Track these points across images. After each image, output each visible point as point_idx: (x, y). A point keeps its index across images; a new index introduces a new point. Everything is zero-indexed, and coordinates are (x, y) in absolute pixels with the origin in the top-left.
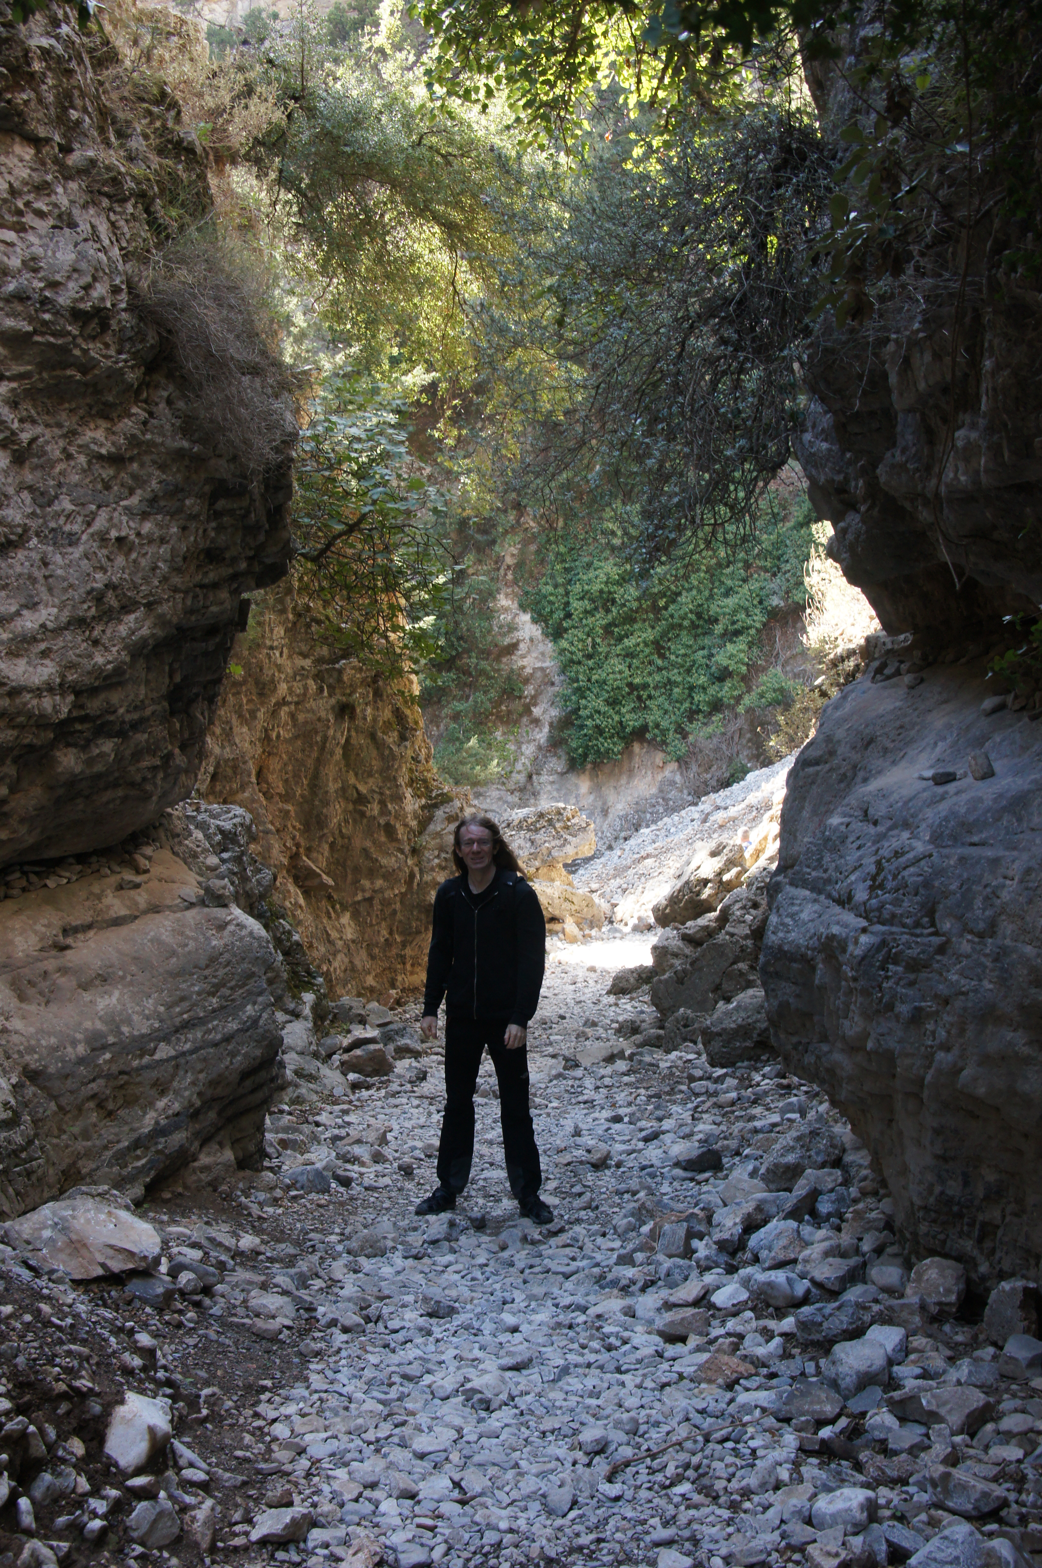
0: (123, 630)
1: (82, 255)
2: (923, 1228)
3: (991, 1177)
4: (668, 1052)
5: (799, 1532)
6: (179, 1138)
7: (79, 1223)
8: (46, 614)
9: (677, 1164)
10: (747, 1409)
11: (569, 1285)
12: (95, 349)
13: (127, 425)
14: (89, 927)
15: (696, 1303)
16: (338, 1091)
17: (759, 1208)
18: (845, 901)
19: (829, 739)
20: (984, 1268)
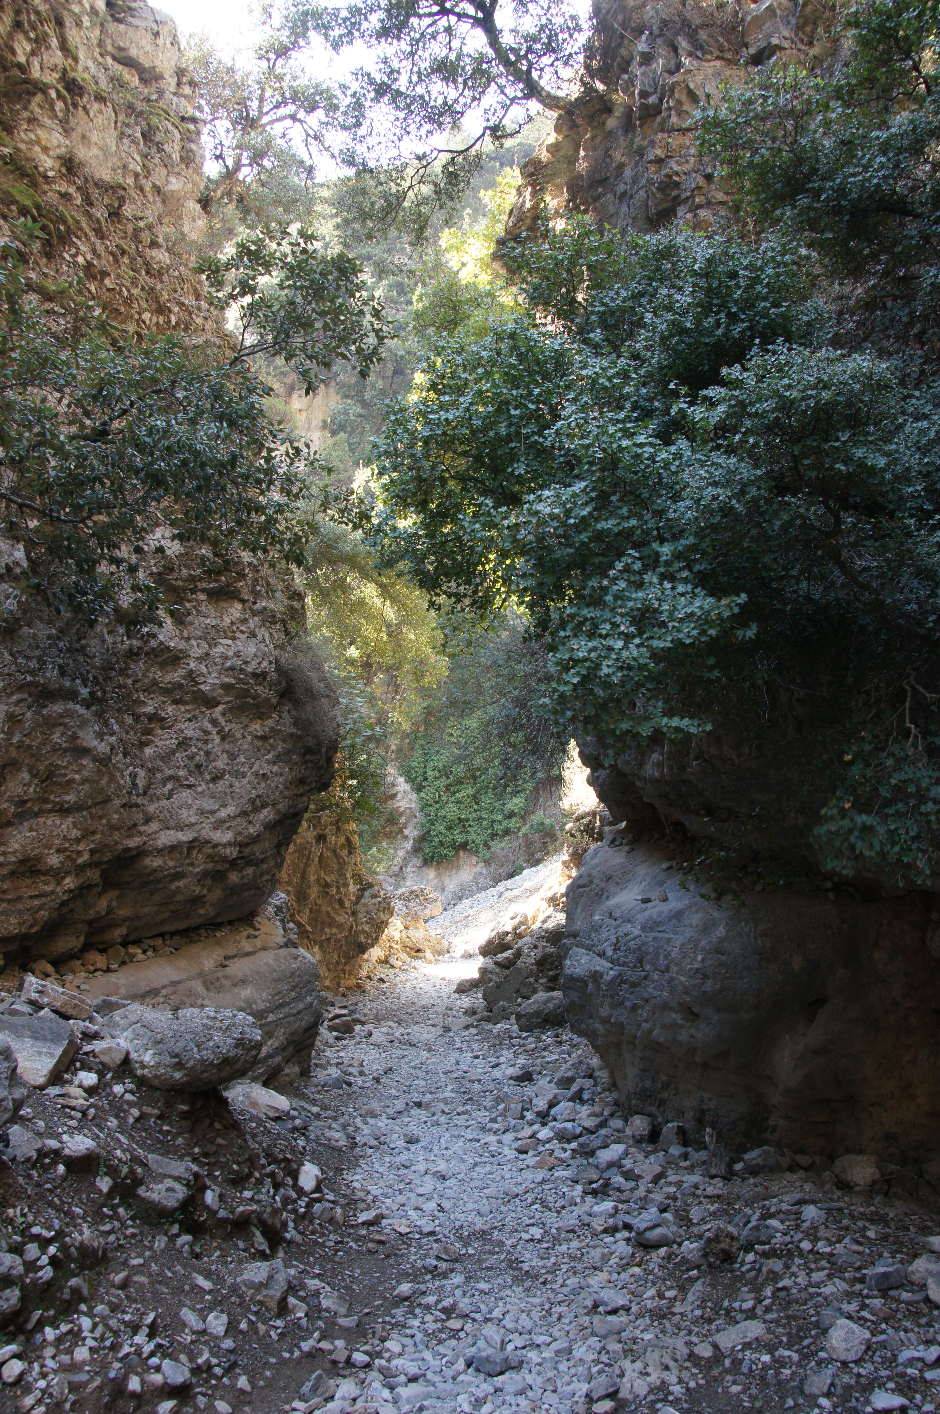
0: (262, 816)
1: (258, 649)
2: (633, 1102)
3: (664, 1078)
4: (495, 1024)
5: (586, 1219)
6: (278, 1059)
7: (254, 1094)
8: (231, 810)
9: (511, 1078)
10: (558, 1178)
11: (468, 1130)
12: (260, 689)
13: (270, 722)
14: (235, 956)
15: (530, 1137)
16: (331, 1041)
17: (555, 1097)
18: (602, 955)
19: (589, 875)
20: (660, 1119)
